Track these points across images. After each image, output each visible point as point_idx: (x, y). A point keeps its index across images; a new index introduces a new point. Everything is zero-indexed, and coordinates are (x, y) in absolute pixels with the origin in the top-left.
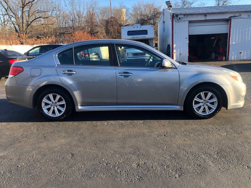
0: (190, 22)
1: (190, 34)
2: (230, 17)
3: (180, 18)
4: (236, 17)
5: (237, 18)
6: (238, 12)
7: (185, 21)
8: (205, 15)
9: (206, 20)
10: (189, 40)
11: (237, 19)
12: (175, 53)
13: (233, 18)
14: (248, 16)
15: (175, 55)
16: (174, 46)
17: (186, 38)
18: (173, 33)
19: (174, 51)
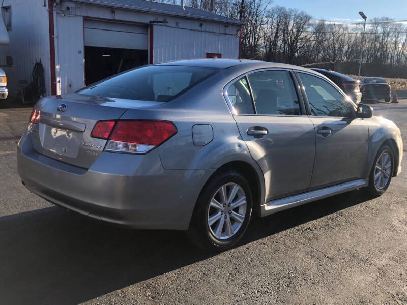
0: (86, 19)
1: (86, 45)
2: (151, 22)
3: (68, 8)
4: (159, 24)
5: (161, 25)
6: (163, 15)
7: (76, 15)
8: (113, 10)
9: (115, 20)
10: (86, 58)
11: (161, 27)
12: (59, 82)
13: (155, 24)
14: (176, 24)
15: (59, 86)
16: (57, 67)
17: (80, 52)
18: (54, 38)
19: (58, 79)
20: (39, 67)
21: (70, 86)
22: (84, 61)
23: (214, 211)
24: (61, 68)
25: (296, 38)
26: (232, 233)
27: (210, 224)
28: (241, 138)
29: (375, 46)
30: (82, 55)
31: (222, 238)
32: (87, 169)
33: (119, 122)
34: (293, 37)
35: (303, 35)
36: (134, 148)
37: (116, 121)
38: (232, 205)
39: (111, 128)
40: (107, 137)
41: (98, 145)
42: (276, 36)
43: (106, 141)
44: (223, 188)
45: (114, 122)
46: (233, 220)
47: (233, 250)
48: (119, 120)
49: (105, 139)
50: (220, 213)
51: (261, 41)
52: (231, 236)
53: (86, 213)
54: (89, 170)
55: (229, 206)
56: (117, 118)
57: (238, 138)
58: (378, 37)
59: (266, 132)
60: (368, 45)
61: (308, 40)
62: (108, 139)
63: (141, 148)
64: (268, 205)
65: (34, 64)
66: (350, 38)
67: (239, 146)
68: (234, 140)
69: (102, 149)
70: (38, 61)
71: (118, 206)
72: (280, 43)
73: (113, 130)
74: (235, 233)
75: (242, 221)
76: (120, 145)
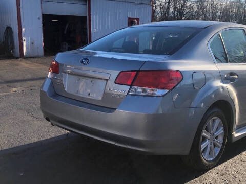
1: (44, 13)
10: (43, 22)
12: (25, 41)
15: (24, 43)
16: (23, 29)
17: (39, 19)
18: (20, 8)
19: (24, 39)
20: (9, 30)
21: (33, 43)
22: (42, 25)
23: (204, 139)
24: (25, 31)
25: (183, 6)
26: (215, 156)
27: (202, 150)
28: (222, 82)
29: (240, 11)
30: (41, 21)
31: (209, 160)
32: (115, 109)
33: (141, 72)
34: (180, 5)
35: (188, 4)
36: (152, 92)
37: (138, 71)
38: (215, 134)
39: (134, 77)
40: (130, 84)
41: (123, 90)
42: (169, 6)
43: (129, 87)
44: (210, 121)
45: (135, 72)
46: (215, 145)
47: (215, 168)
48: (140, 71)
49: (129, 85)
50: (208, 141)
51: (158, 9)
52: (214, 157)
53: (113, 143)
54: (117, 110)
55: (213, 135)
56: (138, 69)
57: (221, 82)
58: (242, 4)
59: (236, 77)
60: (235, 11)
61: (192, 8)
62: (131, 85)
63: (159, 92)
64: (236, 133)
65: (5, 28)
66: (221, 5)
67: (223, 88)
68: (218, 84)
69: (126, 94)
70: (9, 25)
71: (140, 137)
72: (171, 10)
73: (135, 78)
74: (216, 155)
75: (221, 146)
76: (140, 90)
